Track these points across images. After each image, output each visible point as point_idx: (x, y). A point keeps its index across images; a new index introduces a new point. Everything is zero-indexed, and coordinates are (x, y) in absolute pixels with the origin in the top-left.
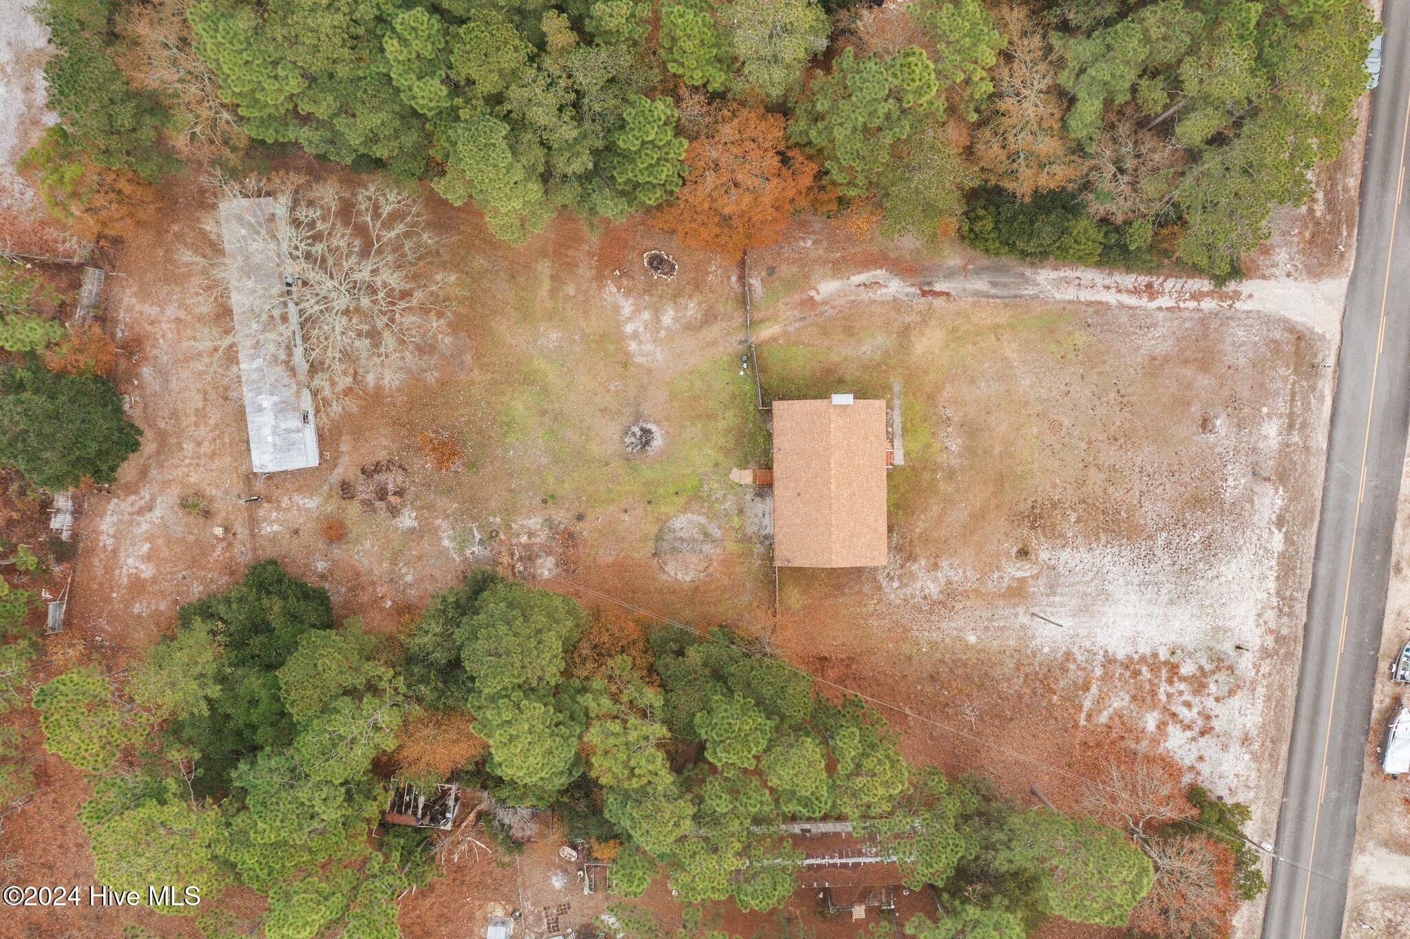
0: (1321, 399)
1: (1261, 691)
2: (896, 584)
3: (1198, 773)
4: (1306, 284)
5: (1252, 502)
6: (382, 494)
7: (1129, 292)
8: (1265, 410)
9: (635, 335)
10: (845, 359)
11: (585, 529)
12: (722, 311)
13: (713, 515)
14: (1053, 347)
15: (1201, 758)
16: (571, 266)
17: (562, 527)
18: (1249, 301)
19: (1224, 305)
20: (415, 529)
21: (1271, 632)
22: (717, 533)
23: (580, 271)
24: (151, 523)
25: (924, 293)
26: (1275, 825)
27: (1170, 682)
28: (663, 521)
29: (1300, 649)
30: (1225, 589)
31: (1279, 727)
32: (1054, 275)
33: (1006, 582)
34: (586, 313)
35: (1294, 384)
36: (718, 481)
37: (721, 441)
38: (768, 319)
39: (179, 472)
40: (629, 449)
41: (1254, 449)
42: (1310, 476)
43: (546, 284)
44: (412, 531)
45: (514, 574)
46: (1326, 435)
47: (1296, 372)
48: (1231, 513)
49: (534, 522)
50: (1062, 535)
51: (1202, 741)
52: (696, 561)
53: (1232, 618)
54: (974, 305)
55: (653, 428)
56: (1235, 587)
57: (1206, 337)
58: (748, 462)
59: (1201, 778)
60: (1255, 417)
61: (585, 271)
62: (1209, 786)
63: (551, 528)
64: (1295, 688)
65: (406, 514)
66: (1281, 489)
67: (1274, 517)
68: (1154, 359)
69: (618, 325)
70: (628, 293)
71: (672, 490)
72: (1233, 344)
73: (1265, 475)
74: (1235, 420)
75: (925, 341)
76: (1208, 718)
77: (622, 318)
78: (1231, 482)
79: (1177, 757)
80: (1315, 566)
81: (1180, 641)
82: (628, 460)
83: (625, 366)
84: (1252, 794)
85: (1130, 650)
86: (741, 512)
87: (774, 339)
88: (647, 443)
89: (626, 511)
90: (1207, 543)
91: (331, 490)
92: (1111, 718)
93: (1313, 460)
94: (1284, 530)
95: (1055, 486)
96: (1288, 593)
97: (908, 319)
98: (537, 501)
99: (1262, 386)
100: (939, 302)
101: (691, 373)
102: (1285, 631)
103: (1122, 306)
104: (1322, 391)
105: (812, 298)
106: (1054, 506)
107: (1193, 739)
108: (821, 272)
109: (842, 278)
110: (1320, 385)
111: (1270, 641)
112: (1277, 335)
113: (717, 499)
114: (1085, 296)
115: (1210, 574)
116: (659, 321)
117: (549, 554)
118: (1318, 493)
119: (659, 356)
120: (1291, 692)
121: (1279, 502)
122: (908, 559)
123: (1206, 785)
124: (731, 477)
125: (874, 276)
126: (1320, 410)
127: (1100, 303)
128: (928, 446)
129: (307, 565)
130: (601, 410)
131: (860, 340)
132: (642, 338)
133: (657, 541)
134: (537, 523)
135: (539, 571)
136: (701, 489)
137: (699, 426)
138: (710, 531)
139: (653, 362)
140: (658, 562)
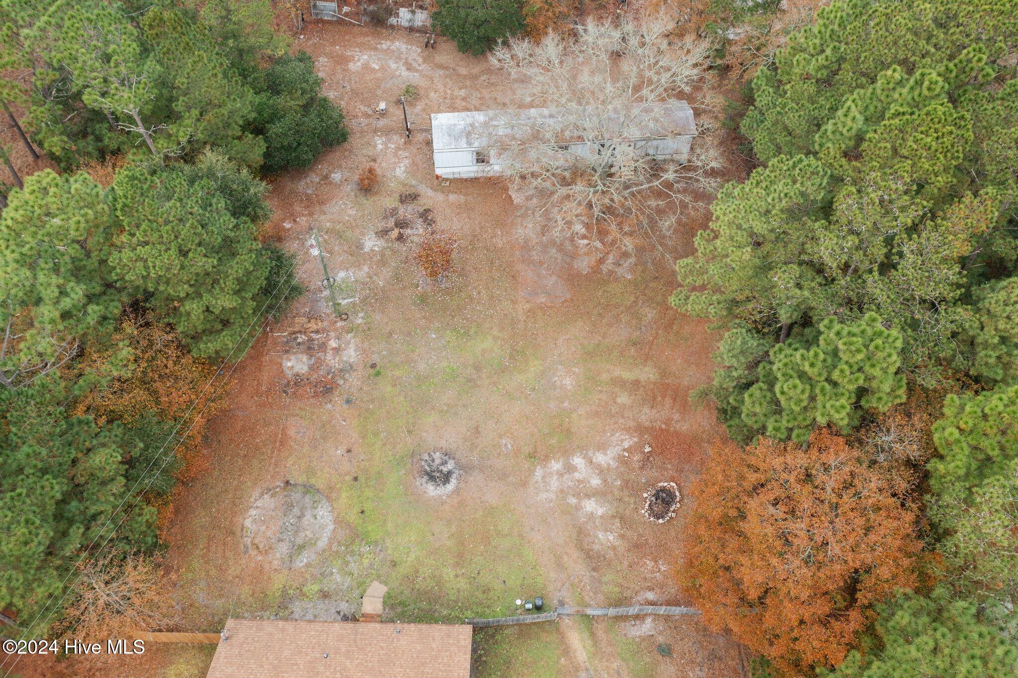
6: (402, 224)
9: (570, 469)
11: (335, 407)
12: (604, 579)
13: (326, 557)
16: (652, 401)
17: (341, 382)
20: (362, 249)
22: (301, 561)
23: (646, 410)
28: (329, 494)
34: (597, 414)
36: (371, 565)
37: (424, 571)
40: (426, 457)
43: (628, 375)
44: (360, 246)
45: (295, 333)
49: (351, 354)
52: (269, 534)
55: (451, 486)
58: (393, 607)
61: (647, 415)
63: (341, 371)
65: (379, 243)
69: (582, 449)
70: (623, 461)
71: (368, 506)
77: (590, 454)
82: (412, 456)
83: (531, 456)
86: (325, 595)
88: (432, 478)
89: (349, 451)
91: (411, 186)
98: (376, 358)
101: (520, 535)
113: (347, 563)
116: (588, 496)
117: (311, 368)
119: (544, 496)
124: (376, 584)
130: (477, 428)
132: (566, 476)
133: (305, 486)
134: (350, 357)
135: (293, 357)
136: (364, 543)
137: (448, 543)
138: (305, 553)
139: (536, 488)
140: (277, 487)
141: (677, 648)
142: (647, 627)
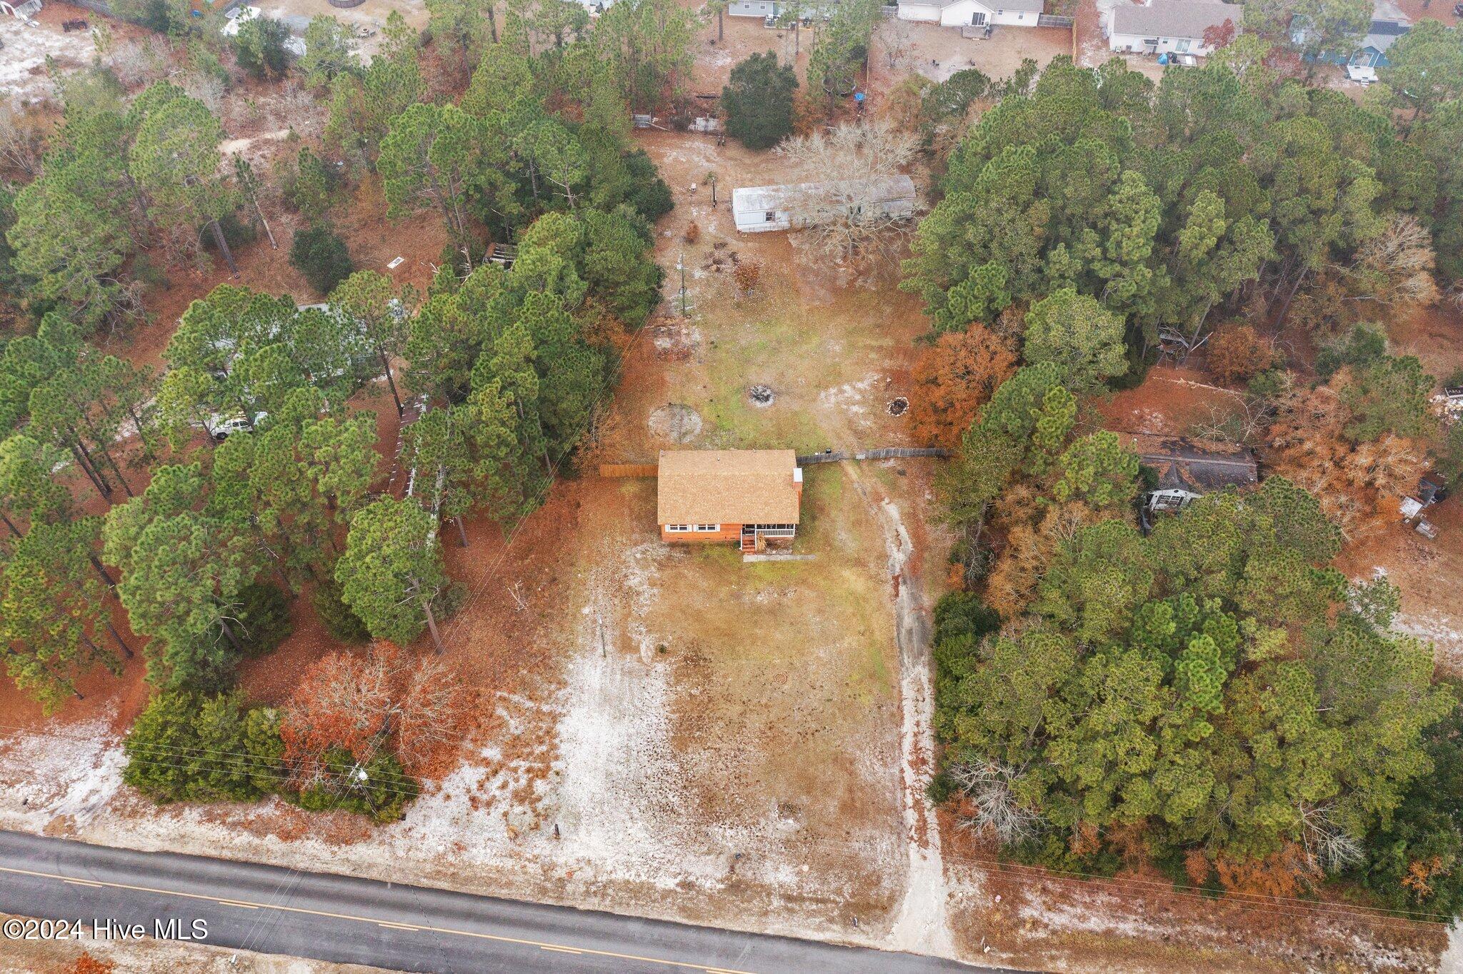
0: (820, 928)
1: (509, 863)
2: (638, 556)
3: (433, 795)
4: (943, 913)
5: (708, 853)
6: (717, 262)
7: (916, 743)
8: (806, 868)
9: (842, 392)
10: (833, 521)
11: (693, 365)
14: (856, 677)
15: (448, 797)
16: (891, 357)
17: (693, 352)
18: (918, 856)
19: (913, 832)
21: (570, 874)
23: (887, 361)
24: (699, 162)
25: (896, 578)
26: (365, 876)
27: (529, 771)
28: (697, 408)
29: (550, 902)
30: (619, 825)
31: (468, 880)
32: (925, 679)
33: (635, 637)
34: (856, 364)
35: (834, 902)
38: (863, 473)
40: (753, 389)
41: (764, 857)
42: (736, 915)
43: (874, 343)
44: (692, 276)
45: (659, 326)
46: (781, 934)
47: (847, 905)
48: (696, 832)
49: (697, 336)
50: (678, 682)
51: (466, 799)
52: (664, 428)
53: (589, 832)
54: (890, 615)
55: (770, 402)
56: (621, 836)
57: (878, 811)
59: (427, 797)
60: (797, 858)
61: (887, 363)
62: (418, 805)
63: (692, 346)
64: (508, 897)
65: (704, 273)
66: (722, 886)
67: (692, 878)
68: (851, 763)
69: (848, 381)
70: (873, 386)
71: (721, 413)
72: (871, 837)
73: (737, 867)
74: (794, 838)
75: (853, 578)
76: (488, 804)
77: (854, 383)
78: (729, 833)
79: (452, 775)
80: (639, 919)
81: (570, 782)
82: (744, 388)
83: (817, 386)
84: (401, 853)
85: (564, 736)
87: (846, 474)
88: (758, 398)
89: (705, 387)
90: (666, 809)
92: (499, 717)
93: (754, 919)
94: (679, 889)
95: (725, 676)
96: (610, 891)
97: (872, 565)
98: (713, 339)
99: (830, 866)
100: (889, 589)
101: (814, 424)
102: (570, 888)
103: (901, 737)
104: (828, 929)
105: (883, 499)
106: (707, 677)
107: (469, 791)
108: (905, 505)
109: (902, 519)
110: (835, 927)
111: (560, 873)
112: (886, 883)
114: (908, 706)
115: (635, 811)
116: (854, 404)
117: (673, 345)
118: (717, 924)
119: (826, 405)
120: (503, 893)
121: (708, 885)
122: (660, 564)
123: (419, 802)
125: (906, 542)
126: (808, 927)
127: (902, 718)
128: (760, 578)
130: (782, 373)
131: (850, 531)
132: (840, 395)
133: (681, 405)
134: (696, 338)
135: (660, 339)
139: (821, 402)
140: (664, 406)
141: (909, 471)
142: (892, 463)
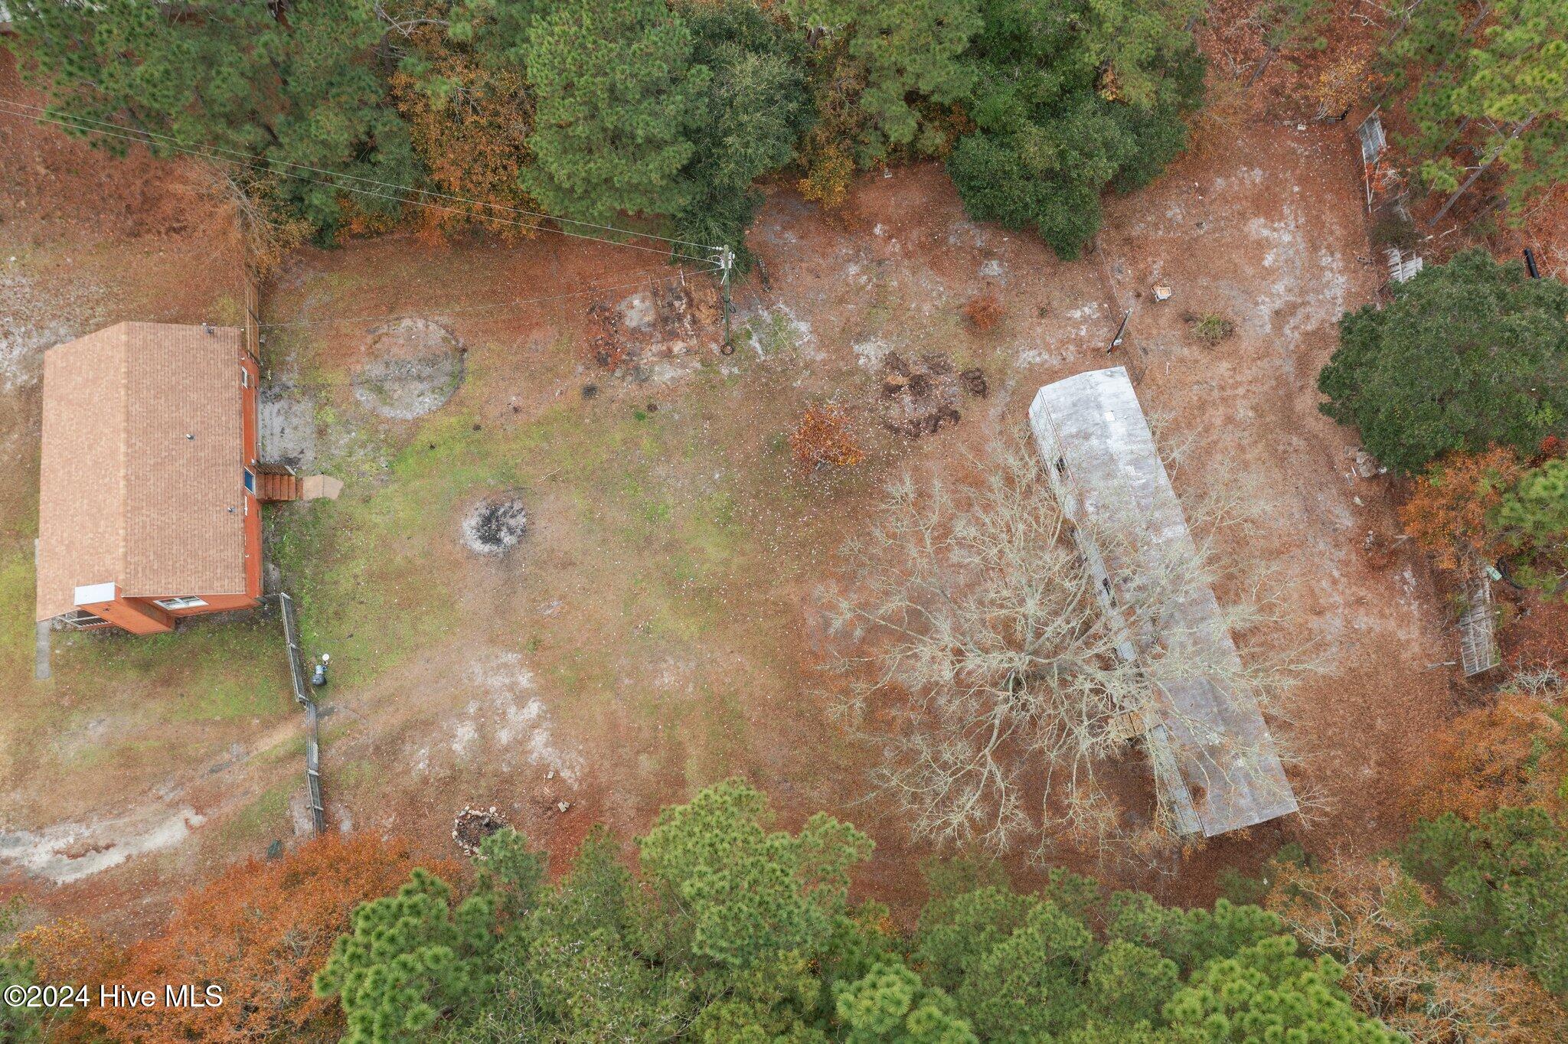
6: (919, 385)
9: (521, 700)
10: (135, 706)
11: (582, 375)
12: (365, 765)
13: (370, 421)
17: (618, 373)
20: (857, 341)
22: (363, 395)
24: (1271, 295)
28: (453, 400)
34: (614, 726)
36: (363, 474)
37: (359, 539)
38: (281, 761)
39: (1248, 374)
40: (517, 506)
44: (861, 338)
45: (688, 294)
49: (667, 374)
52: (395, 350)
55: (478, 546)
58: (313, 510)
63: (637, 368)
65: (874, 361)
69: (553, 712)
70: (542, 768)
71: (441, 452)
77: (547, 724)
82: (518, 489)
83: (537, 643)
86: (322, 432)
87: (268, 725)
88: (487, 520)
89: (516, 410)
91: (1002, 382)
98: (665, 408)
101: (418, 646)
105: (199, 810)
108: (180, 863)
109: (141, 856)
113: (363, 446)
116: (480, 729)
117: (636, 331)
119: (478, 669)
124: (340, 484)
125: (78, 869)
129: (1015, 267)
130: (571, 564)
131: (109, 744)
132: (510, 696)
133: (462, 371)
134: (660, 374)
135: (647, 303)
136: (391, 458)
137: (399, 559)
138: (372, 397)
139: (488, 657)
140: (457, 341)
142: (307, 826)
